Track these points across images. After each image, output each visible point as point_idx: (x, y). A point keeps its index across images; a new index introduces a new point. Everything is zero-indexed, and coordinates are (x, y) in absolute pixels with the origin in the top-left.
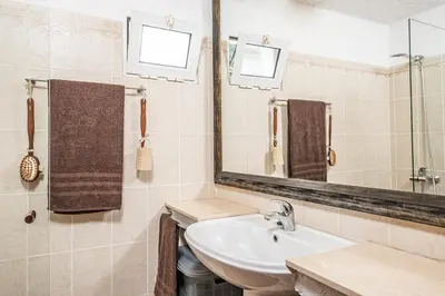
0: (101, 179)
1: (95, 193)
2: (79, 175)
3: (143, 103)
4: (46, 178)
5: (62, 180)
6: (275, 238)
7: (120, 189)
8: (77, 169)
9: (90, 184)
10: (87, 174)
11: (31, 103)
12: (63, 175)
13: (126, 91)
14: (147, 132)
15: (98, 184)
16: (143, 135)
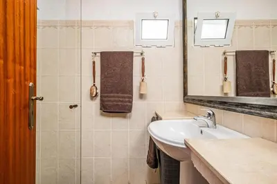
0: (122, 97)
1: (119, 103)
2: (112, 95)
3: (143, 59)
4: (99, 96)
5: (105, 97)
6: (201, 132)
7: (131, 102)
8: (112, 92)
9: (117, 99)
10: (116, 95)
11: (94, 63)
12: (106, 95)
13: (134, 54)
14: (145, 74)
15: (121, 99)
16: (143, 76)
